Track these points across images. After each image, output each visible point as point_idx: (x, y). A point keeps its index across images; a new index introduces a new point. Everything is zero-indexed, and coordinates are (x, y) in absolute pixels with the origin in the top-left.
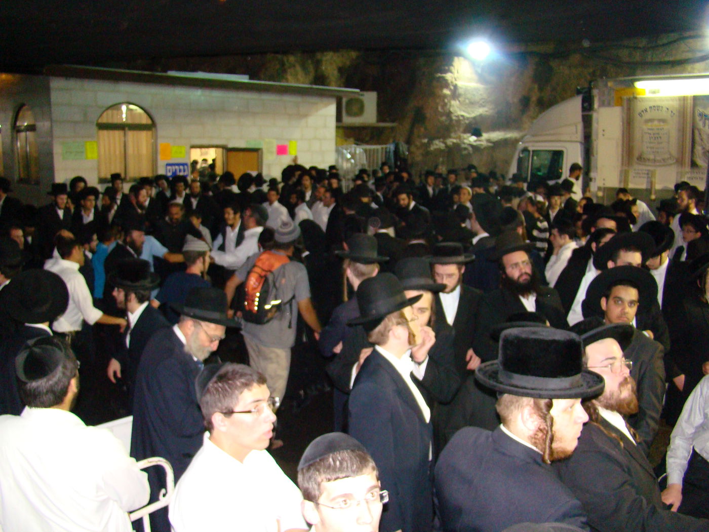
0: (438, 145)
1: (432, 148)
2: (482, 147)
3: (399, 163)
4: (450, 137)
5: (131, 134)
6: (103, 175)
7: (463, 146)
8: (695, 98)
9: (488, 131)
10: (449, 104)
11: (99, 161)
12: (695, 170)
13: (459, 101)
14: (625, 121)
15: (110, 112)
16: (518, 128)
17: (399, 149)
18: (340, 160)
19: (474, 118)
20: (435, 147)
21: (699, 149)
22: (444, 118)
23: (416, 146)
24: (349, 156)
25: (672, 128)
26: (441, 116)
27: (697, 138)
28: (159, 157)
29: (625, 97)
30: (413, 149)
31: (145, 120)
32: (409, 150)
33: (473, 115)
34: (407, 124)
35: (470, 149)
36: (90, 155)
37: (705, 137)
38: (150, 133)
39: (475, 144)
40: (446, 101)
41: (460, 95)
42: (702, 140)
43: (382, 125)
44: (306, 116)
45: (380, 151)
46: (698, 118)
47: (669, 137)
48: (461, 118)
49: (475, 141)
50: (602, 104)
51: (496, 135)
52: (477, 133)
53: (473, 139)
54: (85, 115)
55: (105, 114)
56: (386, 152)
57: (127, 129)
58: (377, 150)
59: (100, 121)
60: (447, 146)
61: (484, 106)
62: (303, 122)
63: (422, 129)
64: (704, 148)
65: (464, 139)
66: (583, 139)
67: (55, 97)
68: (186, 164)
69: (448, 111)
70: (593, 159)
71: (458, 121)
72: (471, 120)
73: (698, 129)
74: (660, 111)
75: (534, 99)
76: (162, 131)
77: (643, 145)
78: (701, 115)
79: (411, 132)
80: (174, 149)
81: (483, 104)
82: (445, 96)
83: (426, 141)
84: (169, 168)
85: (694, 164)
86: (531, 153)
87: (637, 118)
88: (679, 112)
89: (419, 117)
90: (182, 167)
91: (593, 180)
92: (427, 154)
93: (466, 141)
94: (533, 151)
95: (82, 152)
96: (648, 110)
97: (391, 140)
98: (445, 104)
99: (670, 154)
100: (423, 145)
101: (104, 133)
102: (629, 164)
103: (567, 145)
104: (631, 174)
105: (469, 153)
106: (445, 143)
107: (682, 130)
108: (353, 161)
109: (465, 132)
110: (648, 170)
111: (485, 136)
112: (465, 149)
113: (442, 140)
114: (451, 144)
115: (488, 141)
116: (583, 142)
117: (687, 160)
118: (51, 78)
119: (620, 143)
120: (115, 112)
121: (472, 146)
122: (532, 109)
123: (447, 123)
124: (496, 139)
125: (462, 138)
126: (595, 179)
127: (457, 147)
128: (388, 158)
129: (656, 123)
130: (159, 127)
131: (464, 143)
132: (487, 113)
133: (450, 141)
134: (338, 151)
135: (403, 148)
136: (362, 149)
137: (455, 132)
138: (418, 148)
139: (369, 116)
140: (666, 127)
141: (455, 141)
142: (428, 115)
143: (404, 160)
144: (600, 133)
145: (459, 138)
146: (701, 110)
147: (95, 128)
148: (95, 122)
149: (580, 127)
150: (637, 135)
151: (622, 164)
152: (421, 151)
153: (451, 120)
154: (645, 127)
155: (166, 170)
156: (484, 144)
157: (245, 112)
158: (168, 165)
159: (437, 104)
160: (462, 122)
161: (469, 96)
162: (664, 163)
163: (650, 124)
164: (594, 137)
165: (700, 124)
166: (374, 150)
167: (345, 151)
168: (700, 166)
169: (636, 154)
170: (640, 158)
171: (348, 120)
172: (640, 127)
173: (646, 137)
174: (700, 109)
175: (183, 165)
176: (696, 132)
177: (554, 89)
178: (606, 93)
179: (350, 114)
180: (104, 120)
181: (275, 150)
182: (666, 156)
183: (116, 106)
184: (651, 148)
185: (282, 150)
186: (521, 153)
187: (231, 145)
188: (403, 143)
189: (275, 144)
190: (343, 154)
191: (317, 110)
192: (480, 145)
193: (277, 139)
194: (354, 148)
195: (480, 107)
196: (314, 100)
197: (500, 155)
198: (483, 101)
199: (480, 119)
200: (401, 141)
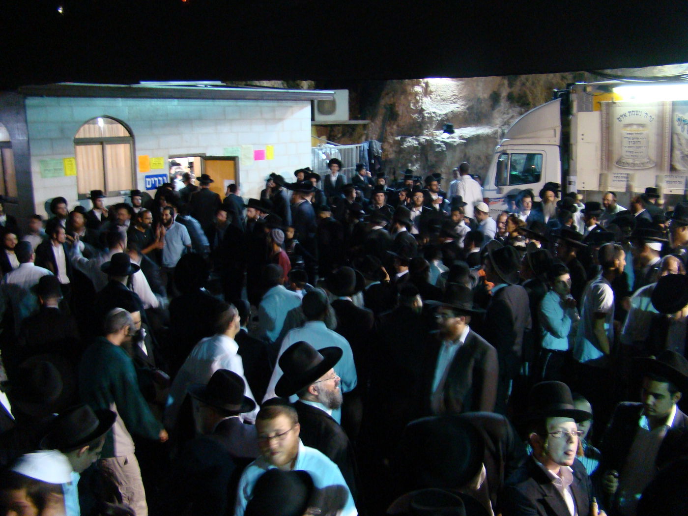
0: (411, 142)
1: (405, 145)
2: (455, 144)
3: (373, 161)
4: (423, 135)
5: (109, 148)
6: (82, 191)
7: (436, 143)
8: (674, 104)
9: (460, 127)
10: (421, 101)
11: (77, 178)
12: (674, 174)
13: (431, 98)
14: (604, 126)
15: (86, 126)
16: (489, 123)
17: (373, 147)
18: (316, 162)
19: (446, 115)
20: (408, 144)
21: (677, 154)
22: (416, 116)
23: (389, 143)
24: (325, 157)
25: (651, 132)
26: (414, 114)
27: (676, 143)
28: (138, 169)
29: (604, 102)
30: (386, 146)
31: (122, 132)
32: (382, 148)
33: (445, 112)
34: (379, 121)
35: (444, 146)
36: (68, 172)
37: (683, 142)
38: (127, 146)
39: (448, 141)
40: (418, 98)
41: (431, 92)
42: (681, 144)
43: (355, 122)
44: (281, 120)
45: (355, 150)
46: (676, 123)
47: (648, 142)
48: (434, 115)
49: (448, 138)
50: (581, 109)
51: (469, 132)
52: (449, 130)
53: (446, 135)
54: (62, 131)
55: (82, 128)
56: (360, 151)
57: (104, 143)
58: (352, 149)
59: (77, 137)
60: (420, 144)
61: (454, 103)
62: (279, 125)
63: (395, 127)
64: (682, 153)
65: (437, 136)
66: (561, 142)
68: (165, 175)
69: (419, 108)
70: (572, 163)
71: (431, 118)
72: (444, 116)
73: (677, 134)
74: (639, 116)
75: (504, 94)
76: (139, 142)
77: (622, 149)
78: (679, 120)
79: (384, 130)
80: (153, 161)
81: (454, 101)
82: (417, 94)
83: (399, 138)
84: (148, 180)
85: (672, 169)
86: (510, 156)
87: (616, 121)
88: (658, 117)
89: (392, 115)
90: (160, 178)
91: (573, 183)
92: (400, 151)
93: (438, 138)
94: (512, 154)
95: (61, 169)
96: (628, 114)
97: (364, 138)
98: (417, 102)
99: (649, 158)
100: (396, 142)
101: (81, 149)
102: (608, 168)
103: (546, 148)
104: (610, 177)
105: (443, 151)
106: (418, 140)
107: (661, 135)
109: (437, 129)
110: (628, 174)
111: (458, 132)
112: (439, 146)
113: (414, 137)
114: (424, 140)
115: (461, 137)
116: (561, 145)
117: (666, 165)
119: (599, 146)
120: (92, 126)
121: (445, 143)
122: (502, 104)
123: (419, 120)
124: (468, 136)
125: (435, 134)
126: (575, 182)
127: (430, 143)
128: (362, 157)
129: (635, 127)
130: (137, 139)
131: (437, 141)
132: (459, 110)
133: (422, 139)
134: (313, 152)
135: (377, 145)
136: (338, 149)
137: (428, 129)
138: (391, 146)
139: (341, 114)
140: (645, 131)
141: (428, 138)
142: (400, 113)
143: (377, 158)
144: (579, 137)
145: (432, 135)
146: (680, 115)
147: (71, 145)
148: (72, 138)
149: (559, 130)
150: (616, 139)
151: (602, 168)
152: (394, 148)
153: (423, 117)
154: (625, 132)
155: (146, 181)
156: (458, 141)
157: (222, 119)
158: (147, 177)
159: (409, 102)
160: (434, 119)
161: (440, 93)
162: (643, 167)
163: (629, 129)
164: (572, 141)
165: (679, 129)
166: (348, 149)
167: (320, 152)
168: (680, 170)
169: (616, 157)
170: (619, 162)
171: (321, 119)
172: (620, 132)
173: (625, 142)
174: (678, 115)
175: (162, 176)
176: (675, 137)
177: (523, 84)
178: (585, 98)
179: (322, 112)
180: (81, 135)
181: (252, 156)
182: (646, 160)
183: (92, 120)
184: (630, 152)
185: (259, 155)
186: (500, 157)
187: (209, 154)
188: (376, 142)
189: (253, 149)
190: (318, 154)
191: (292, 113)
192: (452, 141)
193: (254, 144)
194: (329, 149)
195: (451, 103)
196: (289, 103)
197: (473, 151)
198: (454, 97)
199: (451, 116)
200: (374, 138)
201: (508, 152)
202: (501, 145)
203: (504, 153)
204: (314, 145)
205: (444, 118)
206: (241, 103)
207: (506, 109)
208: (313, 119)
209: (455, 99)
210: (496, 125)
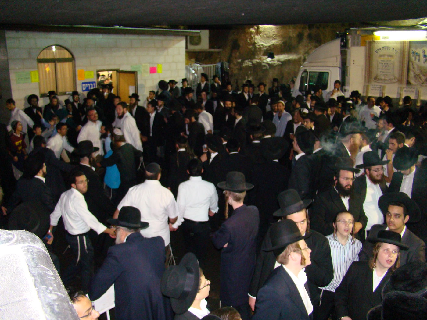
0: (247, 63)
1: (244, 65)
2: (275, 65)
3: (224, 75)
4: (255, 59)
5: (59, 65)
6: (43, 92)
7: (263, 64)
8: (410, 42)
9: (278, 54)
10: (254, 38)
11: (39, 83)
12: (409, 86)
13: (260, 36)
14: (367, 56)
15: (45, 51)
16: (296, 52)
17: (224, 66)
18: (188, 75)
19: (269, 46)
20: (246, 64)
21: (412, 74)
22: (251, 47)
23: (234, 64)
24: (193, 72)
25: (396, 60)
26: (249, 46)
27: (411, 67)
28: (77, 79)
29: (367, 41)
30: (232, 65)
31: (67, 55)
32: (229, 67)
33: (269, 45)
34: (228, 49)
35: (268, 66)
36: (34, 80)
37: (415, 66)
38: (71, 64)
39: (270, 63)
40: (252, 36)
41: (260, 32)
42: (414, 68)
43: (213, 50)
44: (166, 48)
45: (212, 67)
46: (411, 55)
47: (394, 67)
48: (262, 47)
49: (271, 61)
50: (353, 45)
51: (283, 57)
52: (271, 56)
53: (269, 59)
54: (29, 54)
55: (42, 52)
56: (216, 68)
57: (56, 62)
58: (211, 67)
59: (39, 57)
60: (253, 64)
61: (275, 39)
62: (165, 52)
63: (238, 54)
64: (415, 73)
65: (264, 59)
66: (341, 65)
67: (9, 43)
68: (95, 82)
69: (253, 42)
70: (347, 78)
71: (260, 48)
72: (268, 47)
73: (412, 62)
74: (389, 50)
75: (306, 34)
76: (78, 62)
77: (378, 70)
78: (413, 53)
79: (231, 55)
80: (87, 73)
81: (275, 38)
82: (251, 33)
83: (240, 61)
84: (84, 85)
85: (408, 83)
86: (309, 73)
87: (375, 53)
88: (400, 50)
89: (236, 46)
90: (91, 84)
91: (347, 91)
92: (241, 69)
93: (264, 61)
94: (310, 72)
95: (29, 78)
96: (382, 49)
97: (218, 60)
98: (252, 38)
99: (394, 76)
100: (239, 63)
101: (41, 65)
102: (369, 82)
103: (331, 69)
104: (370, 88)
105: (267, 68)
106: (252, 62)
107: (402, 62)
108: (196, 75)
109: (264, 55)
110: (381, 86)
111: (276, 57)
112: (265, 66)
113: (250, 60)
114: (255, 62)
115: (279, 61)
116: (341, 67)
117: (405, 80)
118: (6, 31)
119: (364, 68)
120: (48, 51)
121: (269, 64)
122: (304, 40)
123: (253, 50)
124: (283, 60)
125: (262, 58)
127: (259, 64)
128: (217, 72)
129: (386, 57)
130: (76, 59)
132: (277, 43)
133: (255, 61)
134: (187, 69)
135: (226, 65)
136: (202, 67)
137: (258, 55)
138: (235, 66)
139: (204, 45)
140: (392, 60)
141: (258, 61)
142: (241, 45)
143: (227, 73)
144: (352, 62)
145: (260, 59)
146: (414, 50)
147: (35, 62)
148: (36, 59)
149: (339, 58)
150: (374, 64)
151: (365, 82)
152: (237, 67)
153: (255, 48)
154: (379, 59)
155: (82, 86)
156: (276, 62)
157: (130, 47)
158: (83, 83)
159: (247, 38)
160: (262, 49)
161: (266, 33)
162: (390, 81)
163: (382, 58)
164: (348, 65)
165: (413, 58)
166: (208, 67)
167: (191, 69)
168: (413, 84)
169: (374, 75)
170: (376, 78)
171: (192, 48)
172: (376, 59)
173: (380, 65)
174: (413, 49)
175: (93, 83)
176: (411, 64)
178: (356, 38)
179: (192, 43)
180: (42, 56)
181: (149, 70)
182: (392, 77)
183: (49, 47)
184: (383, 72)
185: (153, 70)
186: (302, 74)
187: (122, 69)
188: (226, 63)
189: (149, 66)
190: (190, 70)
191: (174, 45)
192: (273, 63)
193: (150, 63)
194: (196, 67)
195: (273, 39)
196: (172, 38)
197: (286, 70)
198: (275, 35)
199: (273, 47)
200: (224, 60)
201: (308, 71)
202: (303, 66)
203: (305, 71)
204: (187, 64)
205: (268, 48)
206: (142, 37)
207: (307, 44)
208: (187, 48)
209: (275, 36)
210: (300, 53)
